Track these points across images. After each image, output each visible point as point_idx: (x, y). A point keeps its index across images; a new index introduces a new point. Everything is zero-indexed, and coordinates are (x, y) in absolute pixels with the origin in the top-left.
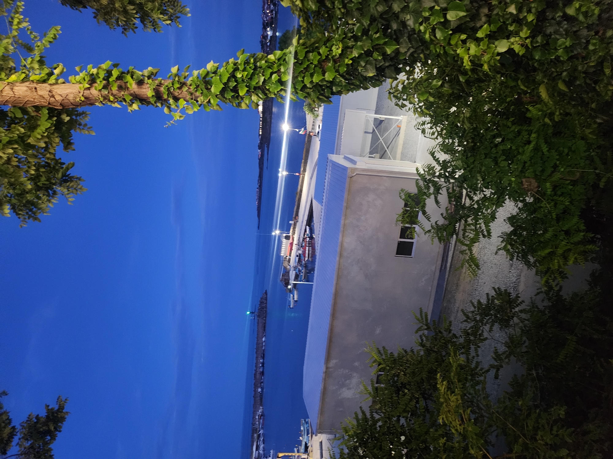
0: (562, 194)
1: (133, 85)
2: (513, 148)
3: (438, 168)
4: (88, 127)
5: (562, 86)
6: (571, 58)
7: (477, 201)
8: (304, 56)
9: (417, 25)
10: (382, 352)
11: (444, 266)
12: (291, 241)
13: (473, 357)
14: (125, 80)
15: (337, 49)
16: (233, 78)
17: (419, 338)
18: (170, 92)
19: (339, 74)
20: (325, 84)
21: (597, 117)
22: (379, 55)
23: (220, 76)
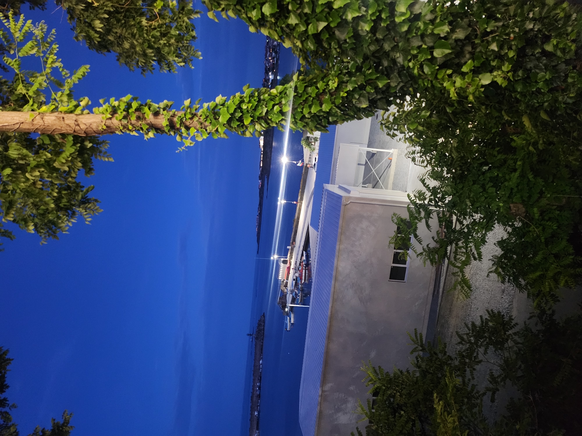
0: (550, 219)
1: (149, 116)
2: (500, 175)
3: (428, 194)
4: (108, 154)
5: (544, 116)
6: (551, 91)
7: (467, 226)
8: (303, 89)
9: (406, 62)
10: (378, 372)
11: (436, 291)
12: (288, 265)
14: (143, 111)
15: (334, 83)
16: (239, 109)
17: (415, 359)
18: (183, 122)
19: (335, 106)
20: (322, 114)
21: (579, 145)
22: (372, 89)
23: (228, 108)
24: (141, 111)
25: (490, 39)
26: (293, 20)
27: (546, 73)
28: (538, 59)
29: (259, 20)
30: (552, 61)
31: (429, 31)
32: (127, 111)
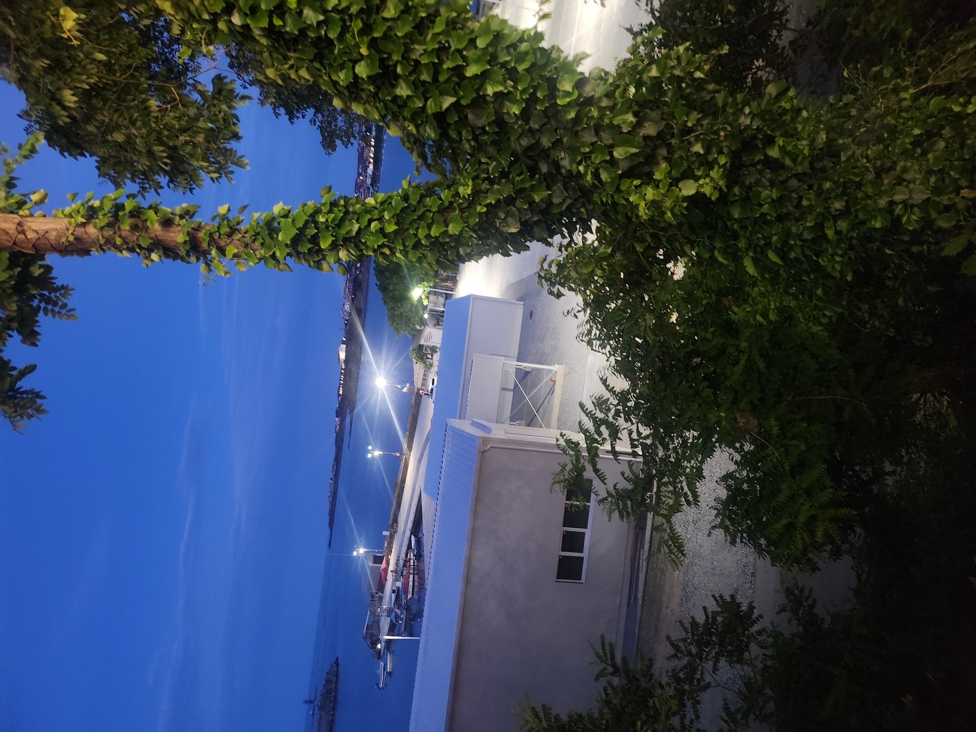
0: (794, 437)
1: (155, 226)
2: (718, 371)
3: (613, 402)
4: (68, 308)
5: (773, 257)
6: (781, 218)
7: (675, 449)
8: (419, 199)
9: (574, 166)
10: (541, 715)
11: (632, 600)
12: (383, 565)
14: (144, 217)
15: (466, 188)
16: (313, 223)
17: (603, 692)
18: (214, 239)
19: (468, 227)
20: (448, 240)
21: (825, 308)
22: (524, 203)
23: (293, 220)
24: (139, 217)
25: (692, 139)
26: (403, 91)
27: (771, 191)
28: (761, 172)
29: (347, 88)
30: (780, 175)
31: (607, 121)
32: (116, 216)
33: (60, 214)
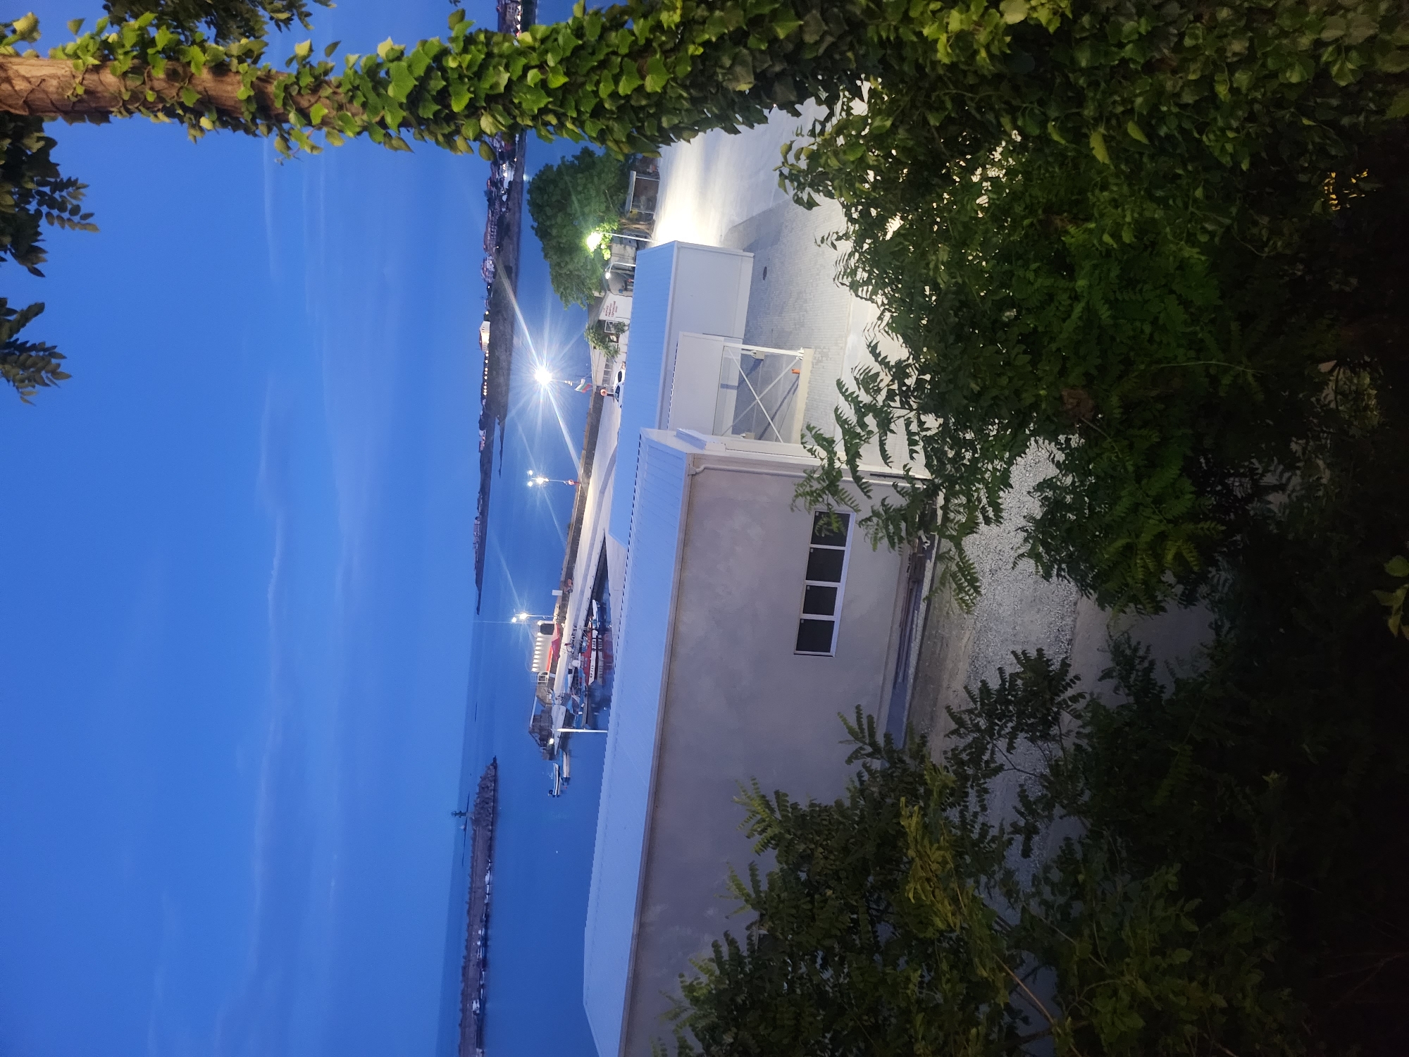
0: (1144, 425)
1: (202, 73)
2: (1040, 329)
3: (885, 378)
4: (81, 213)
5: (1134, 132)
6: (1150, 67)
8: (599, 33)
10: (774, 804)
11: (901, 675)
12: (554, 636)
13: (975, 814)
14: (186, 57)
15: (672, 16)
16: (438, 69)
17: (856, 779)
18: (291, 96)
19: (674, 79)
20: (644, 103)
21: (1206, 219)
22: (761, 40)
23: (409, 66)
24: (178, 60)
27: (1138, 22)
32: (143, 57)
33: (60, 54)
